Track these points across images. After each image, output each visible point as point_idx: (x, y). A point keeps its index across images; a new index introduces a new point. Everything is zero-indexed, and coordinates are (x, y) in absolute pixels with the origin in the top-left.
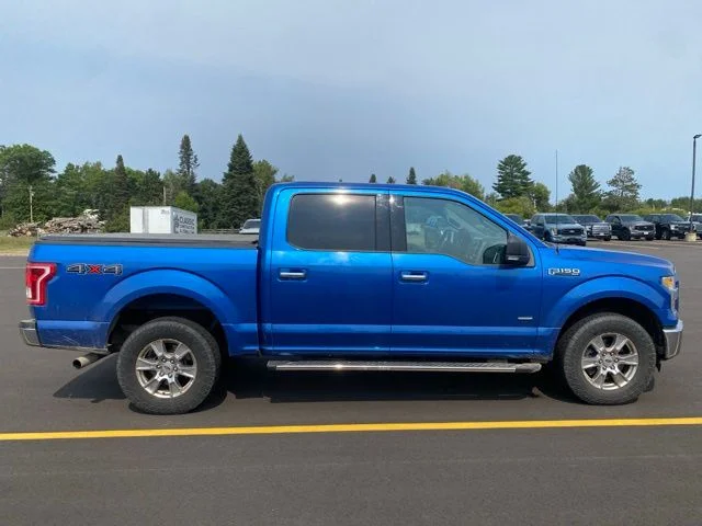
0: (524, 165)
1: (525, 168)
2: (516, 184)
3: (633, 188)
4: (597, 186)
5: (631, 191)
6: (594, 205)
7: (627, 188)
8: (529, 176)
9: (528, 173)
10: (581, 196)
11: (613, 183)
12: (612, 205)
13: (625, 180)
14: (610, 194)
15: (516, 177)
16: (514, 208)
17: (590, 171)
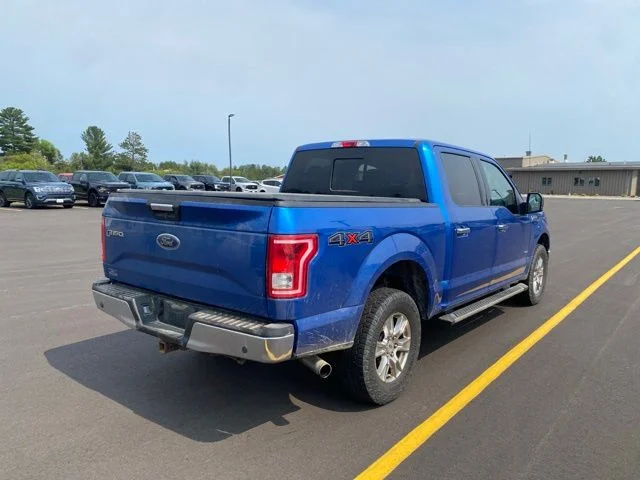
0: (26, 119)
1: (28, 123)
2: (18, 138)
3: (141, 151)
4: (109, 148)
5: (141, 154)
6: (109, 165)
7: (137, 151)
8: (32, 132)
9: (31, 129)
10: (97, 155)
11: (124, 145)
12: (125, 165)
13: (133, 143)
14: (122, 155)
15: (18, 131)
16: (27, 163)
17: (102, 133)
